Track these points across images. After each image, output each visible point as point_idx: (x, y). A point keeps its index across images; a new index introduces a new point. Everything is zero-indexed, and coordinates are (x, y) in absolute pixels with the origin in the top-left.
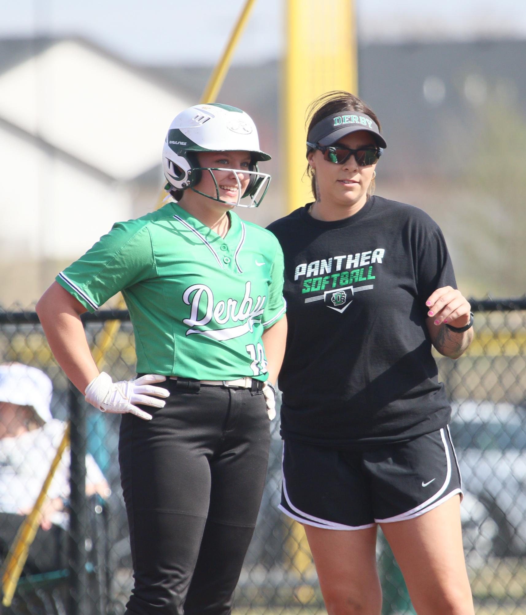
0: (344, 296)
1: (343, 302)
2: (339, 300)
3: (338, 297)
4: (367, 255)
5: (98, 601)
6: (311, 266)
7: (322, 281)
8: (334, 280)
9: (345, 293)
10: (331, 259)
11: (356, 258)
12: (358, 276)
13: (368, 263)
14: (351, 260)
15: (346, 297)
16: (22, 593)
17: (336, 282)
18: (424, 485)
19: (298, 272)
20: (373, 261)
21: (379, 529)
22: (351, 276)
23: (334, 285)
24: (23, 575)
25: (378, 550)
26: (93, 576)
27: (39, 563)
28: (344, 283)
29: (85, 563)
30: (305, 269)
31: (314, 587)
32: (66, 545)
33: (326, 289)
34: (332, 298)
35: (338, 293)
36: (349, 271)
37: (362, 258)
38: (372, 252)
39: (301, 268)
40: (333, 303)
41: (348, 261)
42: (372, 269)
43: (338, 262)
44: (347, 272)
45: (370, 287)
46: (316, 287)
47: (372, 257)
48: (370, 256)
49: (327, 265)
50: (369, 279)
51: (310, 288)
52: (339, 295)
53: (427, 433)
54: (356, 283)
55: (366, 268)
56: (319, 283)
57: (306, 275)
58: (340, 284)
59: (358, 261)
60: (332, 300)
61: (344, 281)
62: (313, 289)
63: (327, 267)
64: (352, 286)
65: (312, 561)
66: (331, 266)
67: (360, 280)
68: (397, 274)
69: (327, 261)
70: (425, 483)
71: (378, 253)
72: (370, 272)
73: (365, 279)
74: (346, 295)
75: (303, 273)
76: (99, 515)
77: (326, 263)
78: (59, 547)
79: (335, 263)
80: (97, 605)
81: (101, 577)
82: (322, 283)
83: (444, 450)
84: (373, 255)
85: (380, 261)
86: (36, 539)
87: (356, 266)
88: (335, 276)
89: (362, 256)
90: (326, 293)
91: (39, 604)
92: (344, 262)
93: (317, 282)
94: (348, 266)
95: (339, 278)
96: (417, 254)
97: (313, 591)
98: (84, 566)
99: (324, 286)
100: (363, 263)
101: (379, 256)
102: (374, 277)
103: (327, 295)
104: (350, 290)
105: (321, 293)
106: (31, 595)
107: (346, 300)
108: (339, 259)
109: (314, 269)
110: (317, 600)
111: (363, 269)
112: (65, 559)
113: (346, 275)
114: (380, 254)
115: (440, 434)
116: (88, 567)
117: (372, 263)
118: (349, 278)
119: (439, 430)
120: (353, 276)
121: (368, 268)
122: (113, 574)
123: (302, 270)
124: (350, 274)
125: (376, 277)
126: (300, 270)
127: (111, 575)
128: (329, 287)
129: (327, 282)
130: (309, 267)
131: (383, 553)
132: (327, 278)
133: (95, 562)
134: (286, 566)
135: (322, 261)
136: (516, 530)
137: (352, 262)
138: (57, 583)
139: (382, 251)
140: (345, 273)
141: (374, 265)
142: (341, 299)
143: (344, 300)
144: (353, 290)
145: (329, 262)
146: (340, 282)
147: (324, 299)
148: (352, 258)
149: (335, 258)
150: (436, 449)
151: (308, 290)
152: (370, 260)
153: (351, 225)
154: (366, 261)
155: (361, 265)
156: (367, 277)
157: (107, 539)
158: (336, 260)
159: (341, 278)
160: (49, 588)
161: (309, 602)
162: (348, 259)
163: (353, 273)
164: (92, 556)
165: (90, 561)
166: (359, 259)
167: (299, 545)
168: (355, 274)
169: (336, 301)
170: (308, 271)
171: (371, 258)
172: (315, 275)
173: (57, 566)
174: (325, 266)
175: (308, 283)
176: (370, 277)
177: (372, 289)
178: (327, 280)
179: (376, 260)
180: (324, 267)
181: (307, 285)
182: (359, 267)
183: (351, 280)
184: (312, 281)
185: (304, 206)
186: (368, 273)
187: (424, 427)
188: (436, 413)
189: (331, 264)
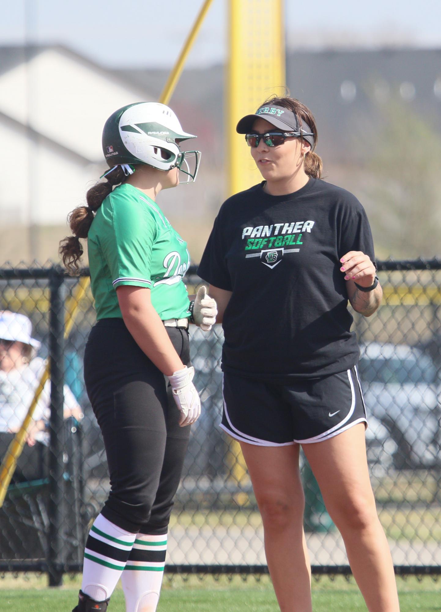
0: (275, 256)
1: (274, 260)
2: (271, 258)
3: (271, 255)
4: (300, 225)
5: (74, 504)
6: (256, 230)
7: (262, 242)
8: (271, 242)
9: (277, 253)
10: (272, 226)
11: (291, 226)
12: (289, 241)
13: (299, 231)
14: (287, 227)
15: (277, 257)
16: (11, 497)
17: (272, 243)
18: (330, 415)
19: (245, 233)
20: (304, 230)
21: (301, 448)
22: (284, 240)
23: (270, 245)
24: (12, 482)
25: (301, 463)
26: (69, 483)
27: (24, 473)
28: (278, 245)
29: (63, 472)
30: (251, 231)
31: (248, 492)
32: (47, 459)
33: (263, 249)
34: (266, 256)
35: (272, 252)
36: (284, 235)
37: (295, 227)
38: (304, 223)
39: (248, 230)
40: (267, 260)
41: (284, 227)
42: (302, 236)
43: (276, 228)
44: (282, 237)
45: (297, 250)
46: (256, 246)
47: (304, 226)
48: (301, 226)
49: (268, 230)
50: (297, 244)
51: (251, 247)
52: (272, 254)
53: (337, 373)
54: (287, 246)
55: (297, 235)
56: (259, 243)
57: (250, 235)
58: (275, 245)
59: (292, 229)
60: (266, 257)
61: (278, 244)
62: (254, 248)
63: (268, 231)
64: (283, 248)
65: (247, 472)
66: (271, 231)
67: (290, 244)
68: (322, 242)
69: (269, 227)
70: (331, 414)
71: (309, 224)
72: (299, 238)
73: (294, 243)
74: (277, 254)
75: (248, 234)
76: (74, 433)
77: (268, 228)
78: (41, 460)
79: (274, 228)
80: (73, 507)
81: (76, 485)
82: (261, 243)
83: (350, 388)
84: (304, 225)
85: (309, 231)
86: (23, 453)
87: (289, 232)
88: (272, 239)
89: (296, 225)
90: (263, 251)
91: (25, 506)
92: (282, 228)
93: (258, 242)
94: (284, 232)
95: (275, 241)
96: (341, 228)
97: (247, 497)
98: (62, 475)
99: (262, 246)
100: (295, 231)
101: (309, 226)
102: (301, 243)
103: (264, 253)
104: (281, 251)
105: (259, 251)
106: (19, 498)
107: (277, 259)
108: (278, 226)
109: (258, 232)
110: (250, 502)
111: (294, 235)
112: (47, 469)
113: (281, 239)
114: (310, 225)
115: (347, 374)
116: (65, 476)
117: (302, 231)
118: (282, 241)
119: (347, 370)
120: (285, 240)
121: (299, 235)
122: (86, 481)
123: (248, 231)
124: (283, 238)
125: (303, 243)
126: (247, 232)
127: (84, 482)
128: (266, 247)
129: (265, 243)
130: (254, 230)
131: (305, 465)
132: (266, 240)
133: (70, 473)
134: (225, 477)
135: (265, 227)
136: (411, 447)
137: (287, 229)
138: (39, 489)
139: (312, 223)
140: (280, 237)
141: (304, 234)
142: (273, 257)
143: (275, 259)
144: (284, 251)
145: (270, 228)
146: (275, 244)
147: (260, 256)
148: (287, 226)
149: (276, 225)
150: (344, 386)
151: (250, 248)
152: (301, 229)
153: (291, 200)
154: (298, 229)
155: (293, 232)
156: (296, 242)
157: (81, 454)
158: (276, 227)
159: (276, 241)
160: (33, 493)
161: (244, 505)
162: (285, 226)
163: (286, 238)
164: (69, 467)
165: (67, 471)
166: (293, 227)
167: (237, 459)
168: (287, 238)
169: (269, 259)
170: (253, 233)
171: (302, 227)
172: (257, 236)
173: (40, 476)
174: (267, 231)
175: (250, 242)
176: (299, 243)
177: (298, 252)
178: (266, 241)
179: (306, 230)
180: (265, 231)
181: (250, 244)
182: (292, 234)
183: (284, 243)
184: (254, 241)
185: (260, 182)
186: (297, 239)
187: (333, 368)
188: (345, 357)
189: (271, 229)
